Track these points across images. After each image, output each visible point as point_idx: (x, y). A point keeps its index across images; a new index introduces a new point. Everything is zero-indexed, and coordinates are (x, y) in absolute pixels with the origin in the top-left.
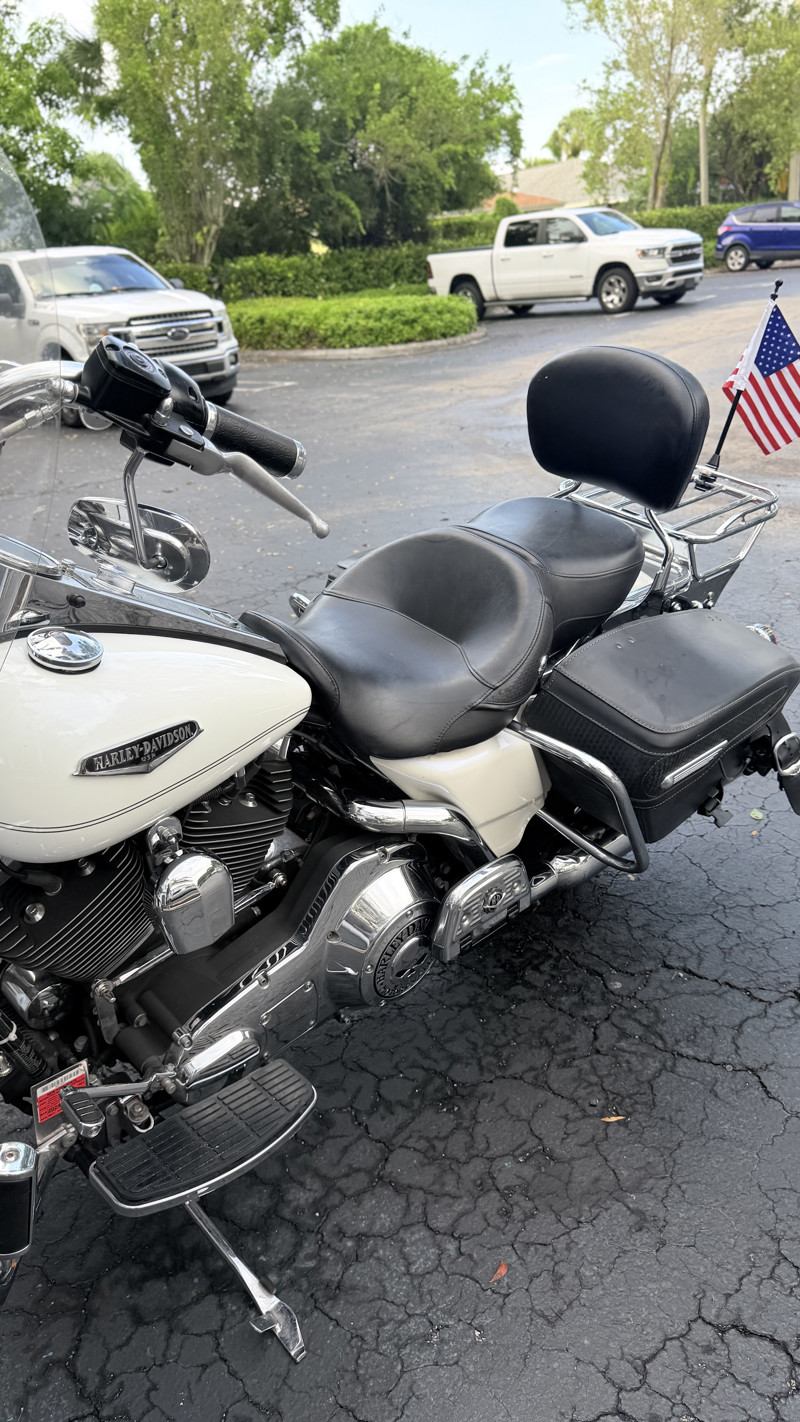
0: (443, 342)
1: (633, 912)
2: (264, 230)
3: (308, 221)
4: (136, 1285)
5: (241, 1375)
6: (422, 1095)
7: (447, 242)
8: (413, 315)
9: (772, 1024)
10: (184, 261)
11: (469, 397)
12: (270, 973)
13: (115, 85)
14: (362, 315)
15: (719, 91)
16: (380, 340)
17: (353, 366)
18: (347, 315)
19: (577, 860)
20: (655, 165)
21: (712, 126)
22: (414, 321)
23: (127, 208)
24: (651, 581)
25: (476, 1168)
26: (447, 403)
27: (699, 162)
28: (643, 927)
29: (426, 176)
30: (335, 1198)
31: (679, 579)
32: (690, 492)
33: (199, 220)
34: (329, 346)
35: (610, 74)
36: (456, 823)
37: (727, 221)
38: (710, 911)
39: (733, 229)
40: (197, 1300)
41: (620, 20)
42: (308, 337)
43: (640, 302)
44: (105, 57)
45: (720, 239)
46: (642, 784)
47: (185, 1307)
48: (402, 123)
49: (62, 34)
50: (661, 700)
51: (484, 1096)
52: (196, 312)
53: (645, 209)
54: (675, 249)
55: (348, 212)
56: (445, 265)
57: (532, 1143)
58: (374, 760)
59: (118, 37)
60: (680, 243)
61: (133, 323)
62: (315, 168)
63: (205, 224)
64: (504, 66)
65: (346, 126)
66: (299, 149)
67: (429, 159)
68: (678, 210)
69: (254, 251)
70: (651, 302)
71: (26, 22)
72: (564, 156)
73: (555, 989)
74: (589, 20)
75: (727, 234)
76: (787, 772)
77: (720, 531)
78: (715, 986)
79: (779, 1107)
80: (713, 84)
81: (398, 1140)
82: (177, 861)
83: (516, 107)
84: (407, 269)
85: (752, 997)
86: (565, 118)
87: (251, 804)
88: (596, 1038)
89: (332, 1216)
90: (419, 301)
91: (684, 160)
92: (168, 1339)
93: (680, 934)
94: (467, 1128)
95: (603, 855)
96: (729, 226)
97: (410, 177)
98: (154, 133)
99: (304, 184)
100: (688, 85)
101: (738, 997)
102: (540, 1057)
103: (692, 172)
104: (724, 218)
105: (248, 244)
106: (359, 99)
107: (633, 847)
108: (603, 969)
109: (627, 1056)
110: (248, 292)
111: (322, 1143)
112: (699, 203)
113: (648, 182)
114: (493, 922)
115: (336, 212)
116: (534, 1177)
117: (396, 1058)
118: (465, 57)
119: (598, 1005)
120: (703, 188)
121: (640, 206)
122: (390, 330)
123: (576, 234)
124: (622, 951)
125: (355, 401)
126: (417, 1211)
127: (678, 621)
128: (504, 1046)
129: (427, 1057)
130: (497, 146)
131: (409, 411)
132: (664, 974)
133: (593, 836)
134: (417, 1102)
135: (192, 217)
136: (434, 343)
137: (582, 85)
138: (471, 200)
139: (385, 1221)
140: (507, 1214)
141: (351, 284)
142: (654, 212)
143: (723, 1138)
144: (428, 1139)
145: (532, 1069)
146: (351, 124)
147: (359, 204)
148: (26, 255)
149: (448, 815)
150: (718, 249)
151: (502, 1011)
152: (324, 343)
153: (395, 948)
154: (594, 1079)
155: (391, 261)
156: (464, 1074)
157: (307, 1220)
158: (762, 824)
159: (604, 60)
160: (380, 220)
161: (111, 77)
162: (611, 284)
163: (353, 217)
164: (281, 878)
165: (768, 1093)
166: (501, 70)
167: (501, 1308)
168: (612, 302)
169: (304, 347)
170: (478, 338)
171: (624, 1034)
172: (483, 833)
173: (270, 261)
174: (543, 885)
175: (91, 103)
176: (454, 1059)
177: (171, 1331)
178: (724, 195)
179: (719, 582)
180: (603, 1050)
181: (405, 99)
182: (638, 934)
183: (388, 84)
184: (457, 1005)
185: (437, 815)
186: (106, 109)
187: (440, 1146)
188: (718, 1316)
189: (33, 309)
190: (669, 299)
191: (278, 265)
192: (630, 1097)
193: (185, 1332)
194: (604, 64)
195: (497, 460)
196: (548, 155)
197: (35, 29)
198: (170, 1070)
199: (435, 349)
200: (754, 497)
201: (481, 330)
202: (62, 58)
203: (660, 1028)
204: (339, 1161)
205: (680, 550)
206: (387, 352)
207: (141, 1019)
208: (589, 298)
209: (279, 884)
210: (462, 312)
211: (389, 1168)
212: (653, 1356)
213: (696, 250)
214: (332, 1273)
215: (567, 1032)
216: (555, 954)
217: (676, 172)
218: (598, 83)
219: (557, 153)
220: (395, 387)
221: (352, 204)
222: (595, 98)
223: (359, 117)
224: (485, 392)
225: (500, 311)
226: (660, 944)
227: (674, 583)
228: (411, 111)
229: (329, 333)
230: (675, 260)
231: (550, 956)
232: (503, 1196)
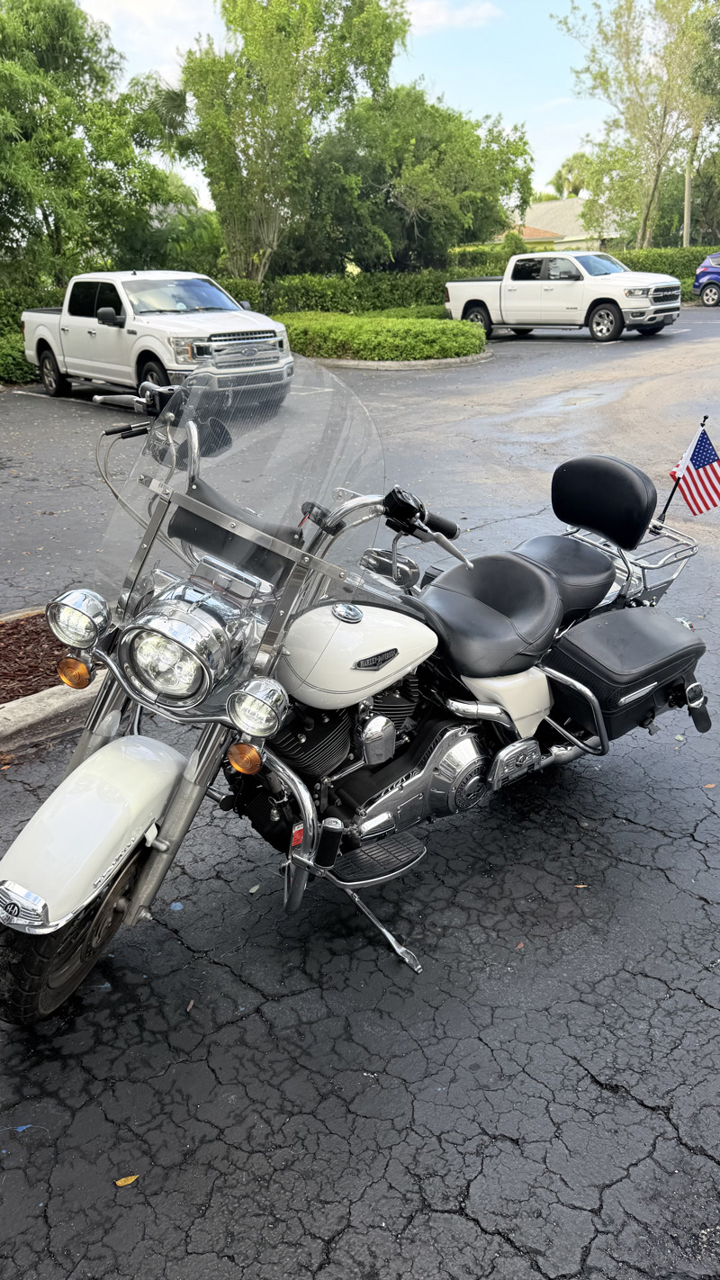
0: (458, 360)
1: (597, 788)
2: (309, 253)
3: (347, 247)
4: (330, 940)
5: (391, 976)
6: (473, 870)
7: (462, 270)
8: (434, 337)
9: (675, 849)
10: (241, 277)
11: (480, 413)
12: (404, 785)
13: (194, 127)
14: (390, 334)
15: (703, 151)
16: (404, 355)
17: (380, 377)
18: (377, 333)
19: (566, 749)
20: (645, 211)
21: (695, 178)
22: (434, 341)
23: (197, 231)
24: (620, 588)
25: (505, 903)
26: (461, 418)
27: (683, 209)
28: (602, 796)
29: (448, 215)
30: (430, 911)
31: (636, 588)
32: (647, 536)
33: (257, 244)
34: (361, 358)
35: (611, 131)
36: (503, 716)
37: (706, 263)
38: (644, 790)
39: (710, 270)
40: (363, 947)
41: (621, 89)
42: (343, 349)
43: (625, 332)
44: (187, 104)
45: (698, 277)
46: (608, 703)
47: (357, 950)
48: (430, 172)
49: (157, 87)
50: (621, 657)
51: (508, 871)
52: (263, 332)
53: (634, 248)
54: (657, 290)
55: (382, 243)
56: (460, 292)
57: (536, 894)
58: (463, 678)
59: (202, 93)
60: (661, 285)
61: (213, 339)
62: (356, 206)
63: (262, 247)
64: (519, 126)
65: (385, 172)
66: (343, 189)
67: (452, 202)
68: (663, 250)
69: (301, 270)
70: (635, 332)
71: (128, 77)
72: (566, 193)
73: (548, 824)
74: (594, 88)
75: (704, 274)
76: (693, 705)
77: (661, 563)
78: (644, 828)
79: (675, 887)
80: (699, 145)
81: (461, 888)
82: (371, 719)
83: (529, 161)
84: (428, 292)
85: (665, 835)
86: (568, 160)
87: (398, 696)
88: (572, 849)
89: (429, 917)
90: (438, 324)
91: (670, 209)
92: (351, 962)
93: (625, 801)
94: (499, 885)
95: (582, 745)
96: (707, 267)
97: (435, 215)
98: (223, 172)
99: (344, 216)
100: (676, 143)
101: (657, 835)
102: (540, 856)
103: (676, 218)
104: (703, 259)
105: (295, 265)
106: (397, 150)
107: (602, 743)
108: (578, 816)
109: (590, 859)
110: (293, 306)
111: (419, 887)
112: (682, 245)
113: (638, 223)
114: (520, 773)
115: (371, 242)
116: (537, 909)
117: (456, 851)
118: (487, 117)
119: (574, 833)
120: (686, 232)
121: (630, 243)
122: (413, 348)
123: (574, 273)
124: (590, 808)
125: (385, 410)
126: (474, 918)
127: (634, 613)
128: (519, 849)
129: (474, 852)
130: (511, 192)
131: (430, 422)
132: (614, 821)
133: (577, 734)
134: (470, 872)
135: (251, 239)
136: (449, 360)
137: (586, 139)
138: (484, 237)
139: (457, 922)
140: (523, 923)
141: (379, 303)
142: (642, 251)
143: (642, 899)
144: (478, 888)
145: (536, 861)
146: (389, 170)
147: (391, 236)
148: (126, 276)
149: (499, 711)
150: (695, 286)
151: (517, 833)
152: (357, 355)
153: (468, 780)
154: (570, 868)
155: (414, 284)
156: (497, 860)
157: (414, 918)
158: (682, 743)
159: (605, 119)
160: (407, 249)
161: (192, 123)
162: (601, 316)
163: (386, 247)
164: (407, 739)
165: (669, 880)
166: (516, 129)
167: (521, 960)
168: (601, 331)
169: (339, 357)
170: (486, 358)
171: (588, 848)
172: (516, 723)
173: (312, 280)
174: (545, 761)
175: (173, 142)
176: (490, 854)
177: (351, 959)
178: (704, 238)
179: (661, 591)
180: (577, 855)
181: (435, 153)
182: (600, 799)
183: (422, 138)
184: (490, 828)
185: (493, 711)
186: (185, 148)
187: (485, 892)
188: (633, 969)
189: (132, 321)
190: (650, 332)
191: (320, 284)
192: (590, 877)
193: (358, 959)
194: (606, 122)
195: (503, 471)
196: (552, 191)
197: (134, 83)
198: (355, 826)
199: (449, 366)
200: (685, 542)
201: (489, 351)
202: (153, 105)
203: (610, 847)
204: (429, 895)
205: (637, 571)
206: (409, 366)
207: (339, 802)
208: (581, 326)
209: (406, 742)
210: (474, 336)
211: (457, 899)
212: (599, 982)
213: (674, 292)
214: (431, 940)
215: (555, 845)
216: (548, 807)
217: (662, 217)
218: (600, 137)
219: (559, 189)
220: (417, 399)
221: (386, 237)
222: (596, 150)
223: (396, 165)
224: (493, 409)
225: (503, 332)
226: (612, 805)
227: (633, 590)
228: (440, 162)
229: (362, 347)
230: (657, 300)
231: (546, 808)
232: (520, 915)
